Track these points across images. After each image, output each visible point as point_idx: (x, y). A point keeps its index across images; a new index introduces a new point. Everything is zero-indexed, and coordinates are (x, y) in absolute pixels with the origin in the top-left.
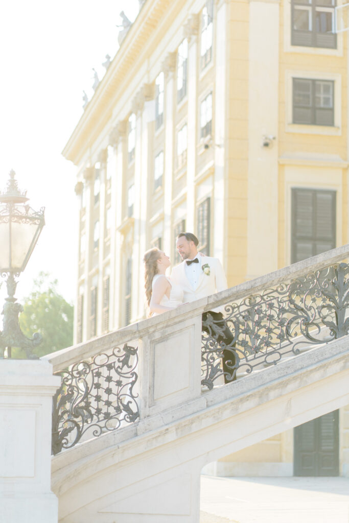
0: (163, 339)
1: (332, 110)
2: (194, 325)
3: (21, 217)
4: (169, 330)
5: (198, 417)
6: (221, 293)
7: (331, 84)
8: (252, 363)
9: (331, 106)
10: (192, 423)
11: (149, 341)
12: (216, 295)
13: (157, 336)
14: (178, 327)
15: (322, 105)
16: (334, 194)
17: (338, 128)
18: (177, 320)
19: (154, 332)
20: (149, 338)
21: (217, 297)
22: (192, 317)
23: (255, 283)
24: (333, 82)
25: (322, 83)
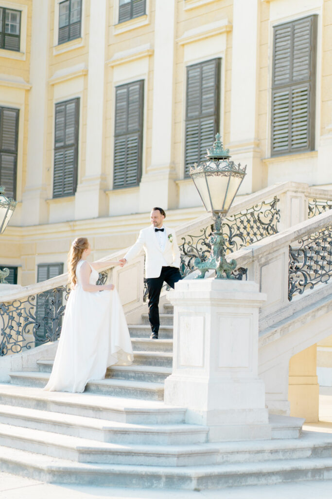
0: (266, 263)
1: (19, 36)
2: (284, 253)
3: (236, 173)
4: (270, 257)
5: (294, 322)
6: (301, 230)
7: (18, 13)
8: (314, 282)
9: (17, 33)
10: (289, 326)
11: (258, 264)
12: (298, 231)
13: (263, 260)
14: (275, 254)
15: (9, 32)
16: (18, 111)
17: (24, 53)
18: (275, 249)
19: (262, 257)
20: (258, 262)
21: (299, 233)
22: (283, 247)
23: (320, 223)
24: (20, 12)
25: (10, 12)
